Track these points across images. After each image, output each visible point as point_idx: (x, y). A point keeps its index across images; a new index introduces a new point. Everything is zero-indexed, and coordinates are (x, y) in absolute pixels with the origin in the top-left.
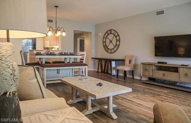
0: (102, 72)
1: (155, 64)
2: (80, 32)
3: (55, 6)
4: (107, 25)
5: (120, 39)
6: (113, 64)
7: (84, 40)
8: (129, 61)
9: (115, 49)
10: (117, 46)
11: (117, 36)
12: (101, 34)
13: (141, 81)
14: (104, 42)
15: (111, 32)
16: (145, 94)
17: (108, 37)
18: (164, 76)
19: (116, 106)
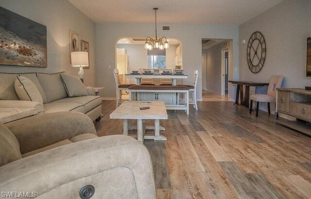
0: (242, 104)
1: (295, 91)
3: (154, 9)
5: (266, 48)
6: (252, 89)
7: (228, 53)
8: (273, 85)
9: (261, 66)
10: (263, 60)
11: (263, 42)
12: (244, 42)
13: (275, 121)
14: (249, 54)
15: (256, 36)
16: (240, 137)
17: (253, 45)
18: (303, 113)
19: (166, 140)
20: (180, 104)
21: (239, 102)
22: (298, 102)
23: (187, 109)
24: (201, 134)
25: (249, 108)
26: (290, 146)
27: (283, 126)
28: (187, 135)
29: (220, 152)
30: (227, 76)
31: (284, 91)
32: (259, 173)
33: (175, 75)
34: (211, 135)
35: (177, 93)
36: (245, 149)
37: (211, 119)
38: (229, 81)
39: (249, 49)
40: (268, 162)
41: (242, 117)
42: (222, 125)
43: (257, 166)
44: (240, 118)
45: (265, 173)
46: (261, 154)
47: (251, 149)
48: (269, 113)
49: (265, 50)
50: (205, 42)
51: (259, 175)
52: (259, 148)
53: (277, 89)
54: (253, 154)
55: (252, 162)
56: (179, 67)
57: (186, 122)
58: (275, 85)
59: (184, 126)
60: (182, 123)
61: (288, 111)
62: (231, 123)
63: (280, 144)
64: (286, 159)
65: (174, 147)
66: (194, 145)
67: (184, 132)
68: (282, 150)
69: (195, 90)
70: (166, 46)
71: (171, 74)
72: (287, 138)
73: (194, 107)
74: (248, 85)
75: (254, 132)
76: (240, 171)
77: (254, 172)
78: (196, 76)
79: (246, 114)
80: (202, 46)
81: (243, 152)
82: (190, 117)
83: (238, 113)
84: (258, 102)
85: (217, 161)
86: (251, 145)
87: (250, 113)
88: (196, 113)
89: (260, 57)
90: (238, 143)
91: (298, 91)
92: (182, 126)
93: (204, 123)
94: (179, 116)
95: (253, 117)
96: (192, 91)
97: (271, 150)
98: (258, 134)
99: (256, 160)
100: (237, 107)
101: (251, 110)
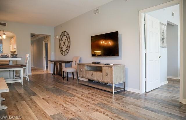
0: (57, 74)
1: (87, 64)
2: (44, 36)
4: (62, 26)
5: (70, 41)
6: (63, 65)
7: (47, 43)
8: (75, 62)
9: (67, 51)
10: (68, 48)
11: (68, 37)
12: (57, 37)
13: (78, 82)
14: (60, 44)
15: (65, 34)
16: (60, 95)
17: (63, 39)
18: (92, 76)
19: (7, 108)
20: (15, 78)
21: (56, 73)
22: (89, 70)
23: (22, 81)
24: (34, 98)
25: (62, 76)
26: (88, 95)
27: (82, 85)
28: (24, 100)
29: (50, 109)
30: (47, 58)
31: (81, 65)
32: (77, 117)
33: (12, 57)
34: (42, 97)
35: (13, 70)
36: (65, 103)
37: (40, 87)
38: (49, 61)
39: (60, 41)
40: (80, 108)
41: (59, 82)
42: (47, 89)
43: (74, 113)
44: (58, 83)
45: (80, 116)
46: (75, 104)
47: (68, 102)
48: (74, 78)
49: (69, 42)
50: (33, 36)
51: (77, 118)
52: (73, 100)
53: (78, 64)
54: (71, 105)
55: (71, 110)
56: (14, 52)
57: (21, 91)
58: (76, 62)
59: (20, 94)
60: (19, 92)
61: (84, 76)
62: (53, 87)
63: (83, 95)
64: (88, 104)
65: (15, 112)
66: (31, 107)
67: (21, 99)
68: (85, 99)
69: (27, 67)
70: (4, 37)
71: (8, 57)
72: (86, 91)
73: (27, 79)
74: (61, 63)
75: (68, 91)
76: (66, 118)
77: (74, 117)
78: (27, 58)
79: (61, 80)
80: (31, 38)
81: (64, 105)
82: (25, 87)
83: (56, 80)
84: (67, 72)
85: (49, 115)
86: (68, 100)
87: (63, 79)
88: (29, 83)
89: (67, 46)
90: (60, 99)
91: (89, 64)
92: (19, 95)
93: (36, 90)
94: (16, 87)
95: (65, 81)
96: (25, 69)
97: (79, 100)
98: (70, 92)
99: (73, 109)
100: (54, 76)
101: (63, 78)
